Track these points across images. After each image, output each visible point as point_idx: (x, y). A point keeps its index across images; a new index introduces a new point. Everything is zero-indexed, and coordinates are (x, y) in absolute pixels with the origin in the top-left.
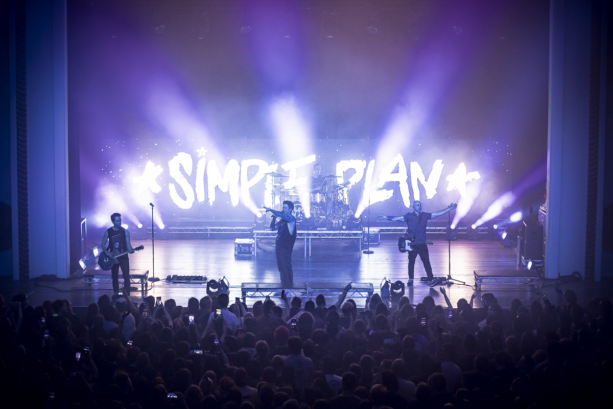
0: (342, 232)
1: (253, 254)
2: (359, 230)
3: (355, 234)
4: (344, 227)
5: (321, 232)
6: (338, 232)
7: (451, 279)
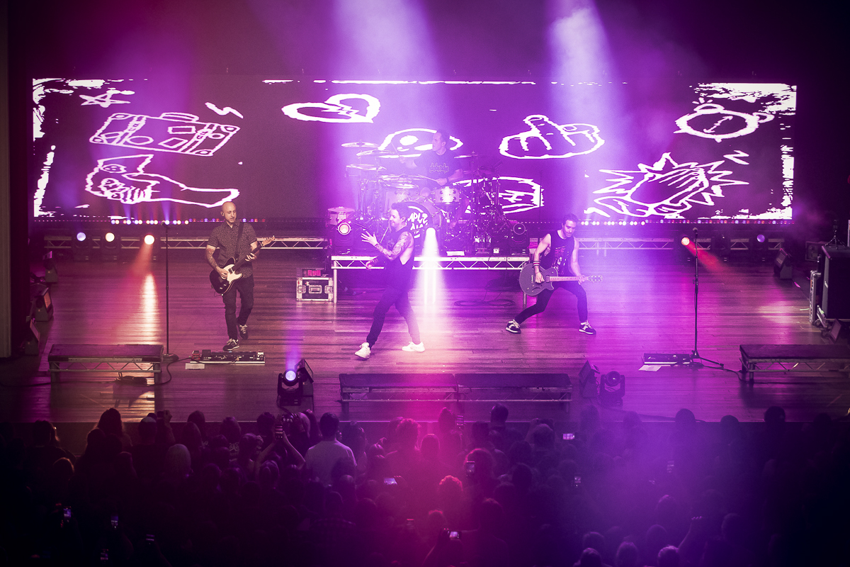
0: (492, 259)
1: (330, 297)
2: (524, 256)
3: (516, 264)
4: (496, 251)
5: (454, 259)
6: (486, 259)
7: (698, 356)
